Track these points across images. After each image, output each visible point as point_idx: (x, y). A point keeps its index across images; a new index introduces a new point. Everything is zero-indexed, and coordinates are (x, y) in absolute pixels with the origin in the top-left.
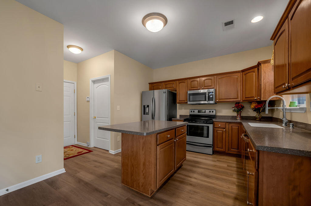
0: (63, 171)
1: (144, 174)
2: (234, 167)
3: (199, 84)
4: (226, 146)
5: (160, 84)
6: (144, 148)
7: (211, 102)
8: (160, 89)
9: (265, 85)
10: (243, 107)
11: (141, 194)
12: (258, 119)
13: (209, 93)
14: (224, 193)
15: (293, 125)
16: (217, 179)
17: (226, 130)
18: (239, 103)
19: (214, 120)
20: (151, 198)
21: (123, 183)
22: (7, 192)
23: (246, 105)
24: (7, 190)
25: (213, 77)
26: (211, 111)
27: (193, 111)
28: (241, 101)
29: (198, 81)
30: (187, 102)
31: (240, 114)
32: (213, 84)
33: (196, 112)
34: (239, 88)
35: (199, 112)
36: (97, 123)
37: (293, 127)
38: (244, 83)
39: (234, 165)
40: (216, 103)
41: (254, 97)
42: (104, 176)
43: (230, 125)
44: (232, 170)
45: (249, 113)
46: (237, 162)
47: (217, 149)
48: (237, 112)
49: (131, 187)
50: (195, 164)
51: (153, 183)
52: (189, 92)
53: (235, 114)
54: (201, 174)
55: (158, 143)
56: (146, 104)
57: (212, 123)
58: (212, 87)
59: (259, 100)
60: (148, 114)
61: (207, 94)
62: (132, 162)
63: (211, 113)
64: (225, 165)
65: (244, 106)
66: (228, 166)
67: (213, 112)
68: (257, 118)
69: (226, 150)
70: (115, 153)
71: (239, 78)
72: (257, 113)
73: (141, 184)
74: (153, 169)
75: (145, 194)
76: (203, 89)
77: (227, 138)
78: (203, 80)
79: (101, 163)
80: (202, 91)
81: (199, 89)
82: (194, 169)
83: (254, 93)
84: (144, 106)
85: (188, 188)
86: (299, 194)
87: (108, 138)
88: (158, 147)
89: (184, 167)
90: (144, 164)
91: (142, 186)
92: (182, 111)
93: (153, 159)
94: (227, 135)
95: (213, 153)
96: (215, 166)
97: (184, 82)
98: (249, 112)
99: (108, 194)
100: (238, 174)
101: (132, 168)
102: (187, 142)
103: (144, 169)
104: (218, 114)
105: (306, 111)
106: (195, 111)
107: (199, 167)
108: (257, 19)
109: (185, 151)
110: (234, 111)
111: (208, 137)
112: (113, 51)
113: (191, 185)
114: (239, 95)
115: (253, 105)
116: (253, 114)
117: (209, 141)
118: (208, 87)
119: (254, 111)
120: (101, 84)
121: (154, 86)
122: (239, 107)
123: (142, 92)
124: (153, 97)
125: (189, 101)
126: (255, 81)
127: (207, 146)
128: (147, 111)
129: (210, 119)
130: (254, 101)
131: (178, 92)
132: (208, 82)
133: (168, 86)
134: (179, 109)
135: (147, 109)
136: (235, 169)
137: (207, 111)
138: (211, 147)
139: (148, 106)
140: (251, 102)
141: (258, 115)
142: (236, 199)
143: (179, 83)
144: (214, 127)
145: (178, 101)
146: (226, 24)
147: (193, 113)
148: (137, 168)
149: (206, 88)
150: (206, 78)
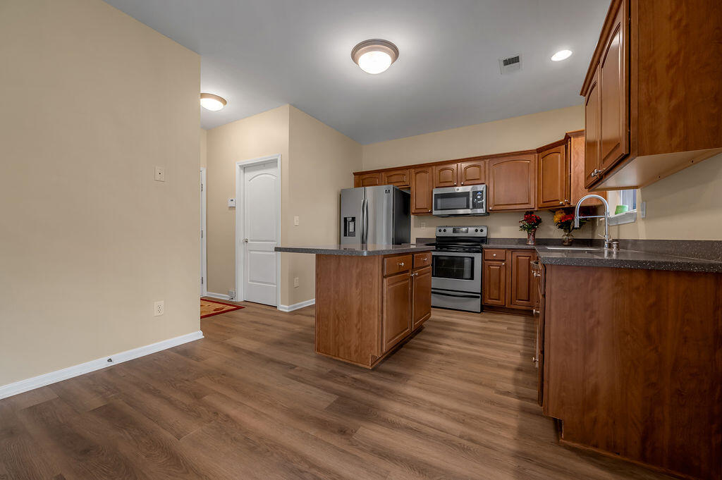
0: (198, 335)
1: (359, 329)
2: (521, 330)
3: (455, 175)
4: (507, 294)
5: (377, 175)
6: (360, 284)
7: (479, 211)
8: (377, 185)
9: (578, 178)
10: (539, 221)
11: (353, 365)
12: (566, 244)
13: (475, 193)
14: (499, 363)
15: (618, 244)
16: (487, 345)
17: (505, 265)
18: (532, 213)
19: (484, 245)
20: (373, 370)
21: (318, 350)
22: (111, 364)
23: (545, 217)
24: (110, 360)
25: (483, 162)
26: (479, 229)
27: (443, 229)
28: (536, 209)
29: (453, 170)
30: (431, 212)
31: (534, 236)
32: (483, 177)
33: (450, 232)
34: (533, 184)
35: (454, 231)
36: (251, 252)
37: (617, 247)
38: (541, 174)
39: (522, 328)
40: (488, 213)
41: (558, 200)
42: (280, 343)
43: (515, 254)
44: (515, 334)
45: (551, 233)
46: (526, 322)
47: (490, 302)
48: (529, 229)
49: (335, 356)
50: (449, 326)
51: (376, 343)
52: (436, 191)
53: (524, 235)
54: (460, 340)
55: (385, 273)
56: (349, 215)
57: (481, 251)
58: (480, 182)
59: (567, 206)
60: (353, 234)
61: (471, 195)
62: (336, 312)
63: (479, 234)
64: (504, 328)
65: (541, 219)
66: (508, 329)
67: (482, 231)
68: (564, 242)
69: (507, 303)
70: (290, 310)
71: (532, 165)
72: (565, 230)
73: (353, 348)
74: (376, 320)
75: (360, 365)
76: (463, 185)
77: (507, 281)
78: (463, 169)
79: (269, 325)
80: (461, 189)
81: (456, 186)
82: (447, 333)
83: (559, 193)
84: (345, 219)
85: (438, 357)
86: (598, 323)
87: (275, 282)
88: (385, 280)
89: (426, 329)
90: (360, 313)
91: (356, 351)
92: (421, 231)
93: (375, 303)
94: (509, 272)
95: (482, 310)
96: (484, 329)
97: (426, 172)
98: (550, 230)
99: (296, 366)
100: (524, 340)
101: (337, 322)
102: (433, 289)
103: (359, 321)
104: (493, 236)
105: (636, 219)
106: (448, 229)
107: (454, 330)
108: (562, 55)
109: (429, 307)
110: (523, 228)
111: (472, 278)
112: (288, 105)
113: (442, 354)
114: (532, 197)
115: (558, 216)
116: (558, 234)
117: (475, 286)
118: (473, 181)
119: (560, 227)
120: (257, 174)
121: (364, 179)
122: (532, 221)
123: (342, 190)
124: (364, 201)
125: (436, 209)
126: (562, 171)
127: (472, 296)
128: (351, 229)
129: (478, 244)
130: (559, 209)
131: (412, 192)
132: (473, 172)
133: (394, 179)
134: (415, 227)
135: (352, 225)
136: (522, 332)
137: (471, 230)
138: (478, 297)
139: (353, 219)
140: (553, 211)
141: (567, 235)
142: (519, 370)
143: (416, 173)
144: (483, 259)
145: (413, 210)
146: (507, 62)
147: (442, 234)
148: (346, 320)
149: (469, 183)
150: (470, 163)
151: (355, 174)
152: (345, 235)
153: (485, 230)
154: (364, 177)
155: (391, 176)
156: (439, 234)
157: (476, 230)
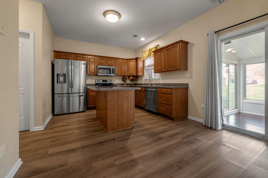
1: (127, 116)
5: (70, 55)
6: (127, 100)
21: (109, 131)
28: (127, 75)
29: (104, 60)
30: (97, 74)
33: (101, 82)
34: (126, 68)
38: (128, 66)
48: (125, 81)
51: (133, 118)
52: (99, 66)
61: (111, 69)
62: (118, 112)
70: (44, 128)
71: (126, 63)
73: (125, 124)
78: (107, 60)
83: (133, 72)
103: (127, 113)
105: (159, 79)
106: (100, 80)
114: (126, 72)
124: (71, 67)
125: (99, 73)
126: (134, 66)
131: (88, 65)
135: (62, 78)
137: (108, 81)
145: (88, 73)
148: (122, 114)
149: (110, 65)
150: (110, 59)
151: (54, 51)
152: (57, 83)
153: (112, 81)
155: (78, 57)
156: (97, 82)
157: (110, 81)
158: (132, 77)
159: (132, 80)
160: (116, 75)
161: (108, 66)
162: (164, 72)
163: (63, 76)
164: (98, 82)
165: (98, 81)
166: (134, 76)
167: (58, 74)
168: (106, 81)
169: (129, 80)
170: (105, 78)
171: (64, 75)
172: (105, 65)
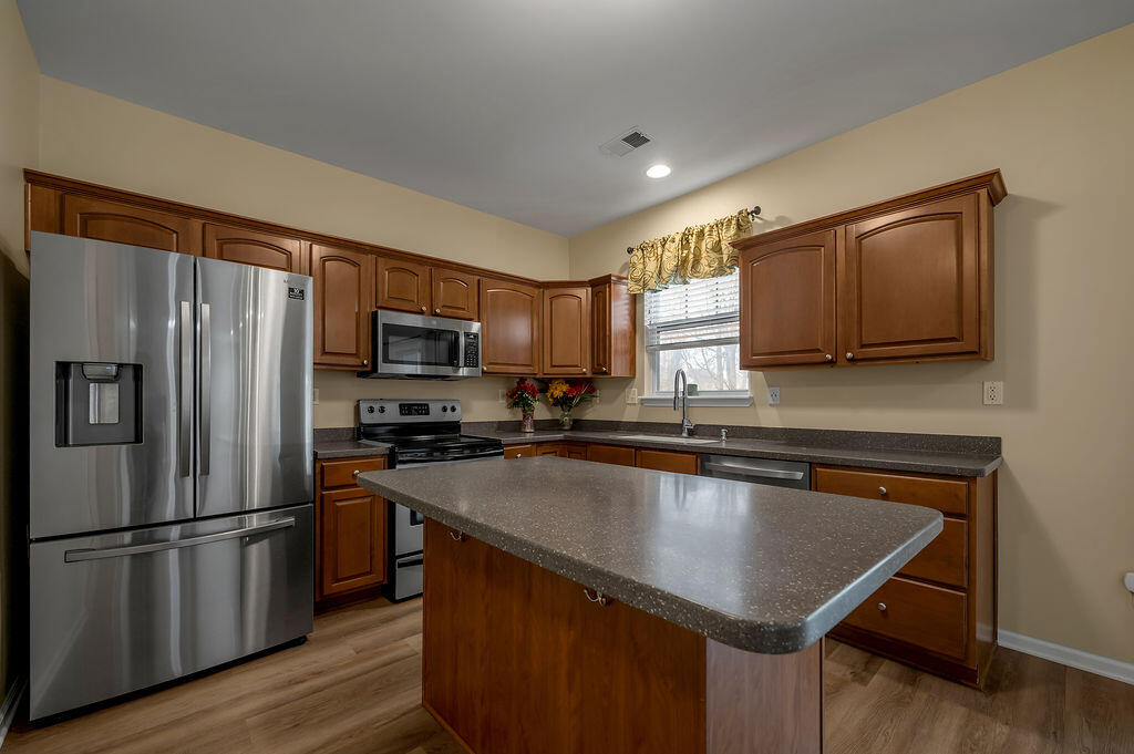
26: (448, 406)
27: (379, 407)
28: (538, 376)
29: (415, 277)
30: (372, 366)
33: (393, 414)
34: (536, 336)
38: (548, 322)
41: (577, 366)
52: (384, 318)
58: (467, 315)
61: (462, 337)
63: (449, 416)
67: (453, 409)
68: (563, 425)
78: (436, 280)
83: (578, 356)
97: (355, 263)
106: (389, 406)
114: (536, 357)
118: (454, 312)
132: (455, 293)
141: (567, 416)
143: (326, 258)
147: (373, 418)
149: (449, 312)
150: (448, 273)
151: (32, 177)
152: (62, 440)
153: (458, 408)
154: (98, 206)
155: (238, 241)
156: (366, 418)
157: (445, 409)
158: (565, 388)
159: (563, 402)
160: (483, 372)
161: (436, 315)
162: (831, 363)
163: (116, 378)
164: (376, 418)
165: (371, 410)
166: (575, 382)
167: (63, 369)
168: (423, 409)
169: (545, 402)
170: (415, 393)
171: (129, 374)
172: (422, 313)
